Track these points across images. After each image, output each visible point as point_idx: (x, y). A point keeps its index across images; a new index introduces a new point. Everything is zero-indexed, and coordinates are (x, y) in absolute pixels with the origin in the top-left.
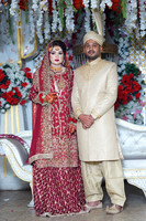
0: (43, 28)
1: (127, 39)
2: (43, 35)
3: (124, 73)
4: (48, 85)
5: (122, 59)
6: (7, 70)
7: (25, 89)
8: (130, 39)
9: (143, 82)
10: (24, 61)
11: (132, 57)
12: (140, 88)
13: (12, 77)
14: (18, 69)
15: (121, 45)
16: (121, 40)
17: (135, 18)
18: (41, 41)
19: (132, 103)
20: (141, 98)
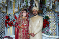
0: (21, 4)
1: (46, 9)
2: (21, 6)
3: (44, 19)
4: (21, 22)
5: (44, 14)
6: (9, 16)
7: (15, 22)
8: (47, 8)
9: (50, 22)
10: (15, 13)
11: (47, 14)
12: (49, 23)
13: (11, 18)
14: (13, 16)
15: (44, 10)
16: (44, 9)
17: (49, 3)
18: (20, 8)
19: (46, 27)
20: (49, 26)
